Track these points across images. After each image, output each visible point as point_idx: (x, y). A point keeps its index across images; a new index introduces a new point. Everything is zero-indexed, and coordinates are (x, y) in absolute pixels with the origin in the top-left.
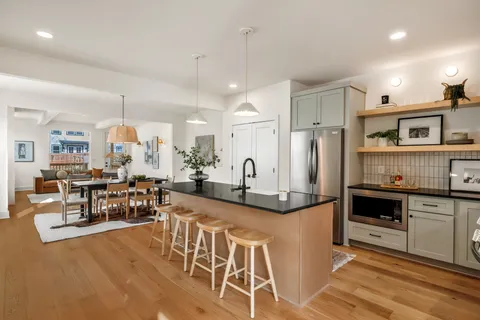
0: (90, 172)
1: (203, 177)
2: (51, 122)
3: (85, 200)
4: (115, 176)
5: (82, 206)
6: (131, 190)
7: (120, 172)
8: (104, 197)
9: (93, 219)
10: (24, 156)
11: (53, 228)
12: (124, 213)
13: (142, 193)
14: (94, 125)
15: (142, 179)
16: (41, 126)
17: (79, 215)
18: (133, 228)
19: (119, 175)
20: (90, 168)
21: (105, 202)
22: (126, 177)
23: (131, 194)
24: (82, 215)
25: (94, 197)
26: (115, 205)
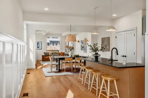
0: (60, 54)
1: (98, 55)
2: (47, 34)
3: (58, 63)
4: (68, 55)
5: (57, 66)
6: (73, 61)
7: (70, 53)
8: (64, 63)
9: (60, 71)
10: (39, 47)
11: (48, 72)
12: (71, 70)
13: (78, 62)
14: (61, 34)
15: (78, 56)
16: (43, 36)
17: (56, 69)
18: (73, 75)
19: (69, 55)
20: (60, 52)
21: (64, 64)
22: (72, 56)
23: (73, 62)
24: (57, 69)
25: (61, 63)
26: (68, 67)
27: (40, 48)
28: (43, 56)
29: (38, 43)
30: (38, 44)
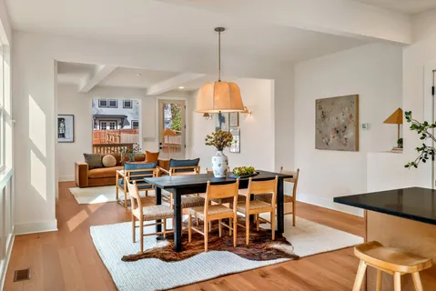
2: (96, 88)
10: (63, 135)
11: (126, 260)
14: (144, 90)
16: (81, 93)
27: (69, 136)
28: (82, 168)
29: (61, 120)
30: (59, 124)
